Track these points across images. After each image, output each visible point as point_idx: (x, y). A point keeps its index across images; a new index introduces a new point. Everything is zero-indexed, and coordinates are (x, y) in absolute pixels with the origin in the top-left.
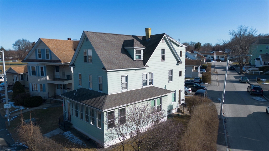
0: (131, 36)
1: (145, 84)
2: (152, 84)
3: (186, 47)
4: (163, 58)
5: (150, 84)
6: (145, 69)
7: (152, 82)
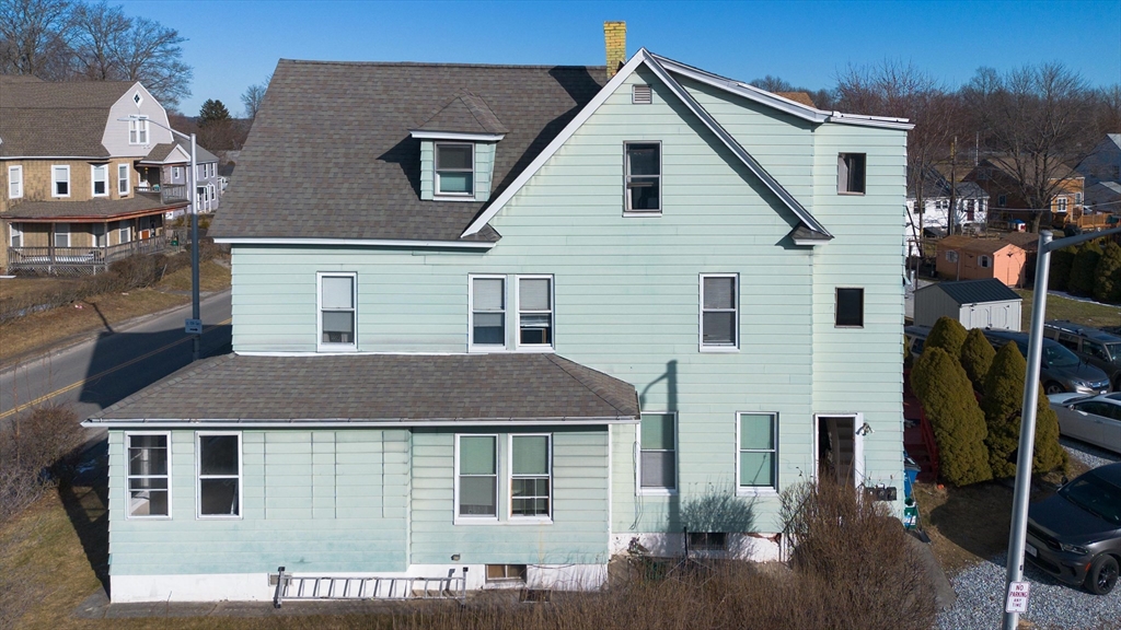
0: (542, 68)
1: (490, 332)
2: (549, 340)
3: (911, 127)
4: (645, 197)
5: (529, 336)
6: (485, 250)
7: (549, 330)
